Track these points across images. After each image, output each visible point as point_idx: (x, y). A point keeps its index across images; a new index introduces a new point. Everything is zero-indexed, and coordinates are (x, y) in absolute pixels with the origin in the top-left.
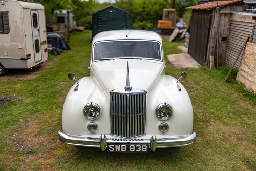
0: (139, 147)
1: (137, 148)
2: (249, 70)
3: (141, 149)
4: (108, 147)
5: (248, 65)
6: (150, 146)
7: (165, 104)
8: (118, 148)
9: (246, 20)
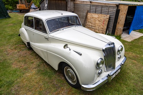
2: (92, 25)
5: (91, 23)
8: (113, 76)
9: (84, 3)
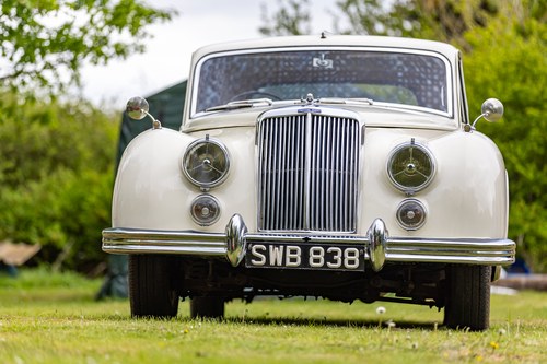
0: (336, 253)
1: (329, 257)
3: (343, 258)
4: (249, 251)
6: (369, 253)
7: (413, 142)
8: (276, 255)
